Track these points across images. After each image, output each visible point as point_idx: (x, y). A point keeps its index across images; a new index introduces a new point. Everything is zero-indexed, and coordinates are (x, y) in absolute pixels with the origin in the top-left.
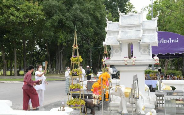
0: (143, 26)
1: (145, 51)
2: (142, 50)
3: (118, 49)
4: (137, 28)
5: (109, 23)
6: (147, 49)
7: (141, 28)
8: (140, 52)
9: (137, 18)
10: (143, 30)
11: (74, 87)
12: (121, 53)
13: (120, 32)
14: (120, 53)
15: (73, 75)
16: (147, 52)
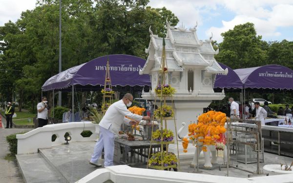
0: (200, 49)
1: (207, 81)
2: (204, 80)
3: (176, 77)
4: (193, 50)
5: (155, 38)
6: (210, 80)
7: (199, 51)
8: (202, 83)
9: (190, 36)
10: (201, 54)
11: (169, 135)
12: (181, 83)
13: (175, 53)
14: (178, 83)
15: (168, 115)
16: (209, 84)
